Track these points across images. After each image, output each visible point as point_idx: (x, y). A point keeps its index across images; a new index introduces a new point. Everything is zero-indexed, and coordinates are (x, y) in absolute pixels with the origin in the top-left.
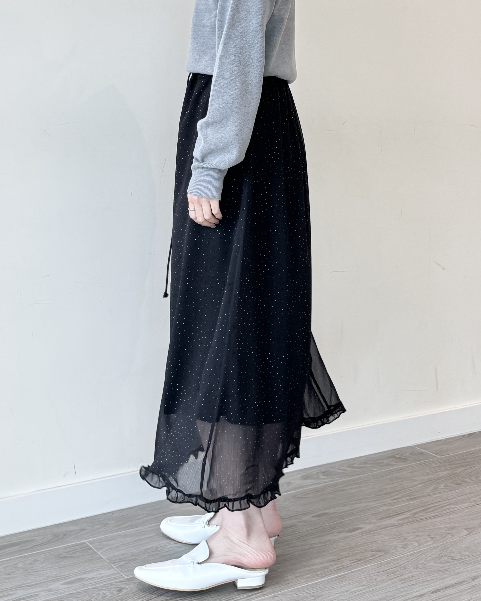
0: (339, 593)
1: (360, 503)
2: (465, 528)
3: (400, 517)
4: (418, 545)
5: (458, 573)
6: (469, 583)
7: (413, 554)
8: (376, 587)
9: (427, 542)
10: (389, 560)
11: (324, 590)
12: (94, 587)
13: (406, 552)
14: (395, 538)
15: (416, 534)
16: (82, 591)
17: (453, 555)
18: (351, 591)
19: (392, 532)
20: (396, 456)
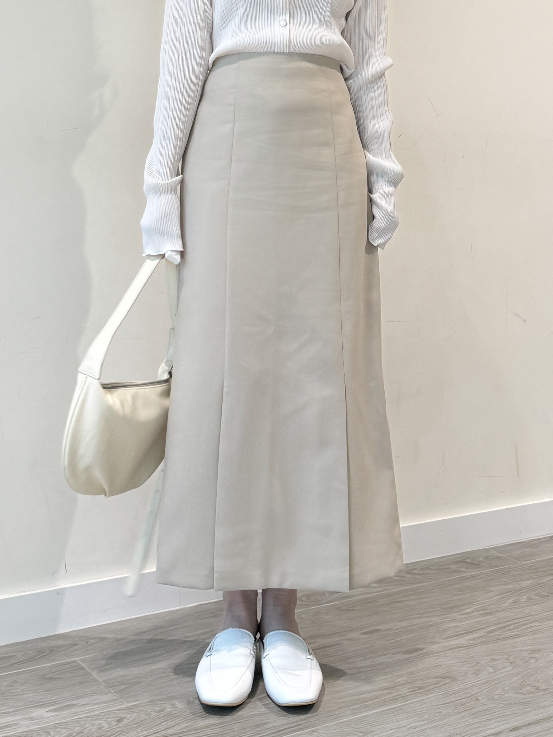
0: (394, 729)
1: (421, 618)
3: (471, 637)
4: (493, 671)
5: (544, 707)
7: (487, 682)
8: (440, 722)
9: (505, 668)
10: (457, 689)
11: (376, 725)
12: (87, 716)
13: (478, 679)
14: (464, 662)
15: (492, 657)
16: (71, 720)
17: (538, 685)
18: (410, 726)
19: (461, 654)
20: (466, 560)
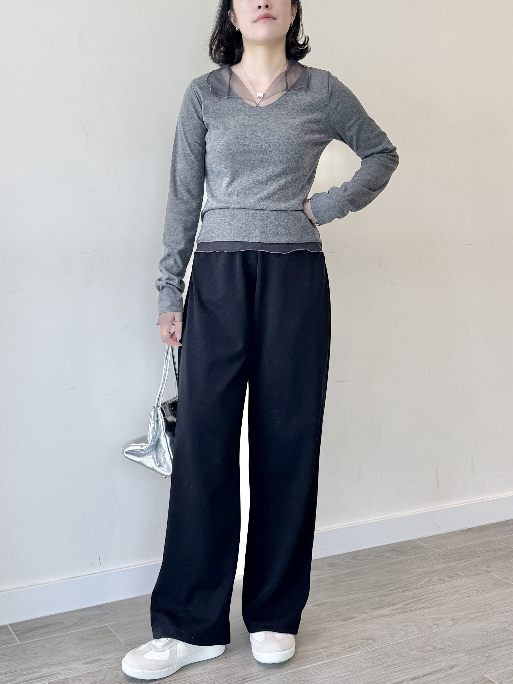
0: (327, 678)
1: (358, 594)
2: (450, 619)
3: (393, 608)
4: (405, 634)
5: (438, 662)
6: (446, 671)
7: (399, 643)
8: (360, 673)
9: (413, 632)
10: (377, 648)
11: (313, 675)
12: (109, 667)
13: (393, 641)
14: (384, 627)
15: (405, 624)
16: (98, 670)
17: (436, 645)
18: (337, 676)
19: (383, 622)
20: (396, 549)
